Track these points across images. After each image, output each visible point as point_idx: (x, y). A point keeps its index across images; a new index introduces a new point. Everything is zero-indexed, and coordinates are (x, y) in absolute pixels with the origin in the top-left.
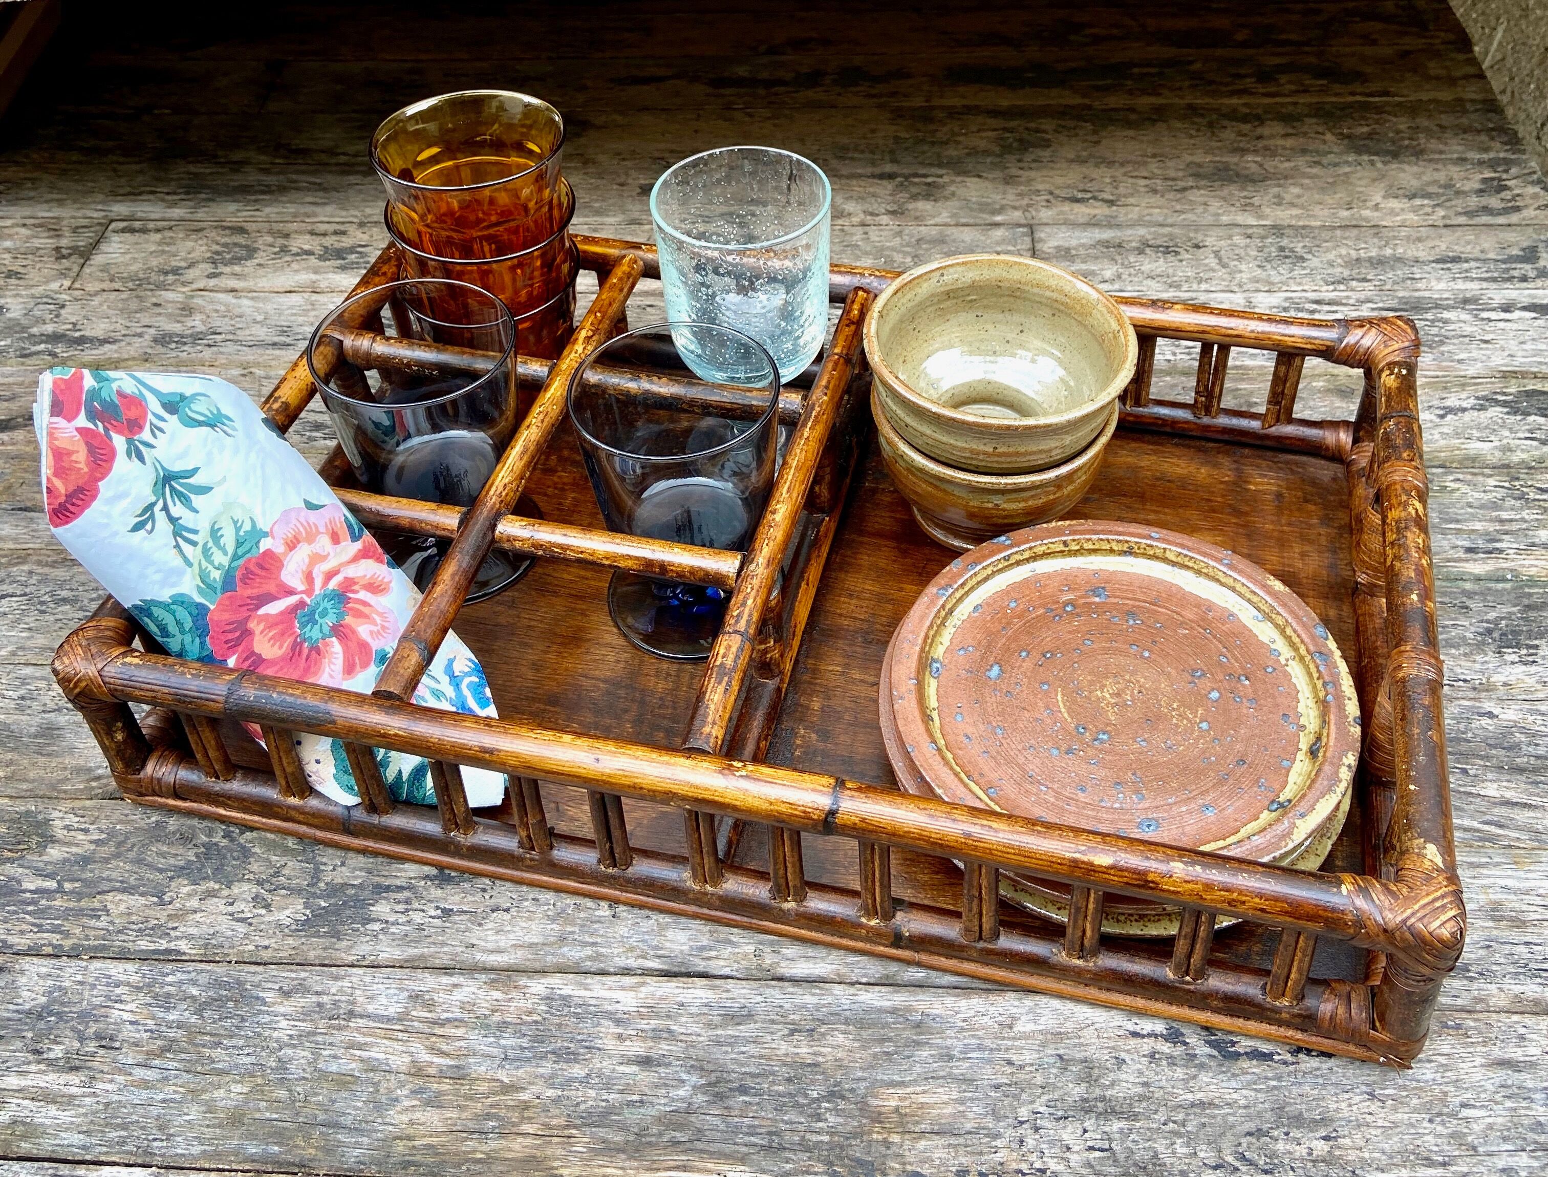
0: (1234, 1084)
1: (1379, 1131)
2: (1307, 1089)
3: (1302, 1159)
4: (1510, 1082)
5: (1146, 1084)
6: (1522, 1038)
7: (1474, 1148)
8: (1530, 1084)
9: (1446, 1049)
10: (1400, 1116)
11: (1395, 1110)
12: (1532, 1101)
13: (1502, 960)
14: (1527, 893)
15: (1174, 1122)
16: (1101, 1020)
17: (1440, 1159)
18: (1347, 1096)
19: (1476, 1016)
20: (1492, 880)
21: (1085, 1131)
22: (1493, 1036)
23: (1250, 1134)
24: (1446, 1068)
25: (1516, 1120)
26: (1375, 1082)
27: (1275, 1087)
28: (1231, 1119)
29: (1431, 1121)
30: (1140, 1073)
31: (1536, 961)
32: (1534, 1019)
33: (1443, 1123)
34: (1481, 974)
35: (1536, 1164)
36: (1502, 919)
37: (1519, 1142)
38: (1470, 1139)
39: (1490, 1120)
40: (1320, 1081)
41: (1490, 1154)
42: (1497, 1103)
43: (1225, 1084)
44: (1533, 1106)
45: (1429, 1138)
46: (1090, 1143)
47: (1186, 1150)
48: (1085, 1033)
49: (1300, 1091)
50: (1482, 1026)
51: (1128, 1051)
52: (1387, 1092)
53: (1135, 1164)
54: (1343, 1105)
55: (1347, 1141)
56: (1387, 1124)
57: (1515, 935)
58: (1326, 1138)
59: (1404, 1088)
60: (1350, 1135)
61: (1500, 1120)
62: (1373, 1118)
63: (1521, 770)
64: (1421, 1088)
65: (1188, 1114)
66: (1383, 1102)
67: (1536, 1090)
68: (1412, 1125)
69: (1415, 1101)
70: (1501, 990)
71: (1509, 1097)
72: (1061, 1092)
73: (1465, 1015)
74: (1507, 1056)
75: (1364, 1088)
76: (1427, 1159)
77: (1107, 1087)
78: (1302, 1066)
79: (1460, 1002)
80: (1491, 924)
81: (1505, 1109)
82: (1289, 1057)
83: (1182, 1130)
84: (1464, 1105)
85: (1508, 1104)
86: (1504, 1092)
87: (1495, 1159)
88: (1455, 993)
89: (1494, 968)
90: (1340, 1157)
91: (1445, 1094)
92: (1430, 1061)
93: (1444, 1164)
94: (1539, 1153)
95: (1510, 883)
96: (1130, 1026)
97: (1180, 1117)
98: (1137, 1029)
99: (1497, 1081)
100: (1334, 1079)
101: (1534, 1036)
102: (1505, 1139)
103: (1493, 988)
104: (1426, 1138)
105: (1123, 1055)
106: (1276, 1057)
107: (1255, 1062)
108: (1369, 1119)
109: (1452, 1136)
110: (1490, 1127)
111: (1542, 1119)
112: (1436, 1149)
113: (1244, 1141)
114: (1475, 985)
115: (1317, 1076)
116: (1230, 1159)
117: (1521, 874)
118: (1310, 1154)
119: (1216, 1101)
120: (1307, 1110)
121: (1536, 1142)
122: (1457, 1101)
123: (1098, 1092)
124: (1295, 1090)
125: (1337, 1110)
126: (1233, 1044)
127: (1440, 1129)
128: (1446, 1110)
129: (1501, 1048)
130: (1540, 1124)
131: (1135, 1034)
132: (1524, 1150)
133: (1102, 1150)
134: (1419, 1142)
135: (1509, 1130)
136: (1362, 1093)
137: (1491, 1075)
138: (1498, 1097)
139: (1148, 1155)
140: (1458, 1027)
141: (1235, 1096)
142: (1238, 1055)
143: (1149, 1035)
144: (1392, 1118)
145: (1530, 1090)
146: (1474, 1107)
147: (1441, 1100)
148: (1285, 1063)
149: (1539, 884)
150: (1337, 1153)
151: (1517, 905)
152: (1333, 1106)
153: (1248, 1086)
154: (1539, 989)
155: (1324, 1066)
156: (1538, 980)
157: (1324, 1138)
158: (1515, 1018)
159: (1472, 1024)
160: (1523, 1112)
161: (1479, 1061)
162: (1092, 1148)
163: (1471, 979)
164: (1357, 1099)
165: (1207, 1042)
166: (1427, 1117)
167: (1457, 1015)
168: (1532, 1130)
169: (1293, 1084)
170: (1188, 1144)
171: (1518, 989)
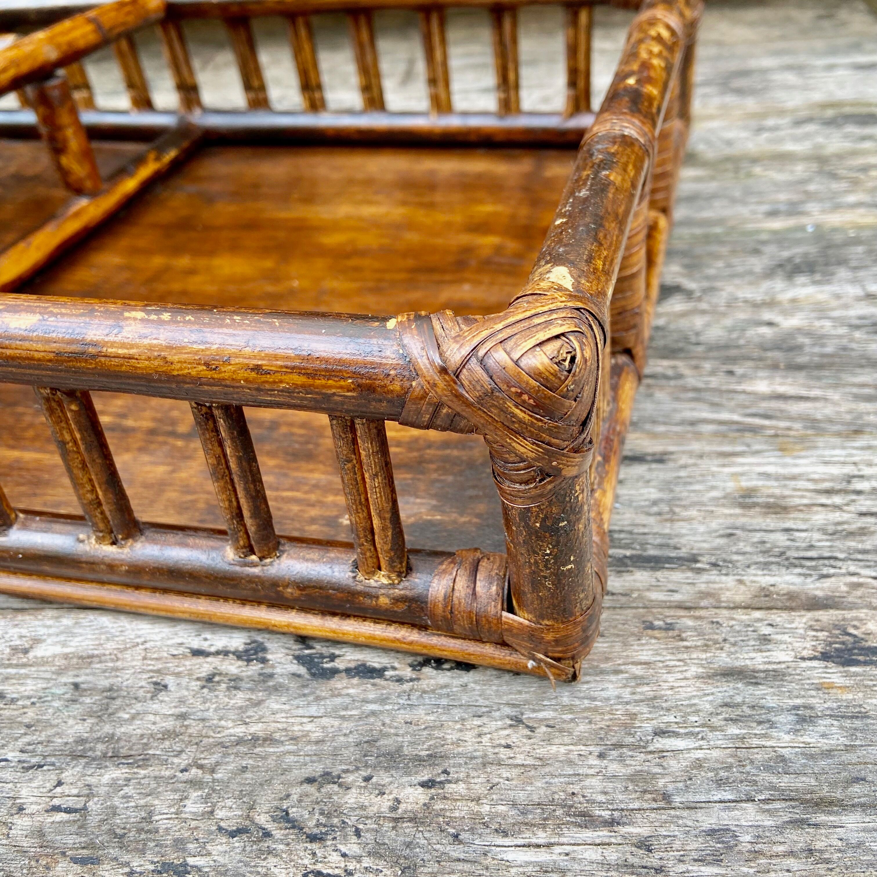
0: (313, 710)
1: (515, 772)
2: (420, 714)
3: (379, 817)
4: (739, 699)
5: (183, 716)
6: (765, 639)
7: (666, 797)
8: (771, 702)
9: (645, 656)
10: (554, 749)
11: (548, 740)
12: (772, 725)
13: (748, 549)
14: (794, 478)
15: (201, 767)
16: (158, 637)
17: (606, 814)
18: (477, 722)
19: (697, 613)
20: (746, 468)
21: (60, 784)
22: (720, 638)
23: (310, 781)
24: (640, 681)
25: (742, 753)
26: (527, 702)
27: (373, 713)
28: (290, 759)
29: (601, 756)
30: (182, 701)
31: (798, 549)
32: (785, 615)
33: (621, 759)
34: (715, 565)
35: (769, 822)
36: (755, 505)
37: (744, 788)
38: (661, 783)
39: (700, 754)
40: (444, 702)
41: (691, 807)
42: (713, 729)
43: (300, 712)
44: (774, 733)
45: (594, 782)
46: (56, 802)
47: (200, 808)
48: (127, 655)
49: (408, 718)
50: (706, 626)
51: (178, 675)
52: (541, 715)
53: (112, 832)
54: (469, 736)
55: (461, 788)
56: (530, 761)
57: (771, 522)
58: (427, 785)
59: (570, 709)
60: (467, 780)
61: (715, 754)
62: (509, 753)
63: (800, 368)
64: (595, 710)
65: (225, 755)
66: (532, 729)
67: (781, 710)
68: (570, 763)
69: (582, 727)
70: (741, 582)
71: (734, 721)
72: (50, 732)
73: (682, 613)
74: (738, 664)
75: (507, 711)
76: (583, 814)
77: (122, 722)
78: (424, 684)
79: (677, 597)
80: (738, 511)
81: (726, 737)
82: (408, 672)
83: (208, 778)
84: (660, 733)
85: (734, 730)
86: (727, 713)
87: (700, 815)
88: (671, 586)
89: (735, 557)
90: (441, 813)
91: (633, 716)
92: (617, 672)
93: (611, 823)
94: (777, 805)
95: (770, 469)
96: (196, 643)
97: (209, 760)
98: (205, 646)
99: (719, 697)
100: (465, 698)
101: (786, 637)
102: (720, 783)
103: (730, 581)
104: (588, 782)
105: (170, 681)
106: (388, 673)
107: (355, 681)
108: (504, 753)
109: (632, 778)
110: (698, 764)
111: (783, 751)
112: (602, 798)
113: (296, 792)
114: (705, 577)
115: (441, 696)
116: (262, 819)
117: (789, 460)
118: (394, 809)
119: (277, 736)
120: (411, 743)
121: (773, 788)
122: (649, 727)
123: (107, 729)
124: (403, 716)
125: (458, 743)
126: (333, 658)
127: (614, 768)
128: (629, 740)
129: (731, 653)
130: (782, 759)
131: (197, 653)
132: (750, 800)
133: (68, 811)
134: (576, 789)
135: (729, 768)
136: (502, 718)
137: (710, 689)
138: (716, 721)
139: (134, 817)
140: (669, 627)
141: (308, 727)
142: (335, 672)
143: (218, 653)
144: (541, 752)
145: (770, 710)
146: (676, 735)
147: (625, 726)
148: (400, 680)
149: (810, 469)
150: (438, 806)
151: (777, 492)
152: (452, 736)
153: (333, 713)
154: (798, 580)
155: (456, 682)
156: (798, 570)
157: (424, 785)
158: (757, 614)
159: (690, 623)
160: (755, 742)
161: (694, 670)
162: (57, 809)
163: (699, 571)
164: (494, 725)
165: (298, 658)
166: (596, 750)
167: (672, 612)
168: (768, 768)
169: (403, 707)
170: (206, 799)
171: (765, 580)
